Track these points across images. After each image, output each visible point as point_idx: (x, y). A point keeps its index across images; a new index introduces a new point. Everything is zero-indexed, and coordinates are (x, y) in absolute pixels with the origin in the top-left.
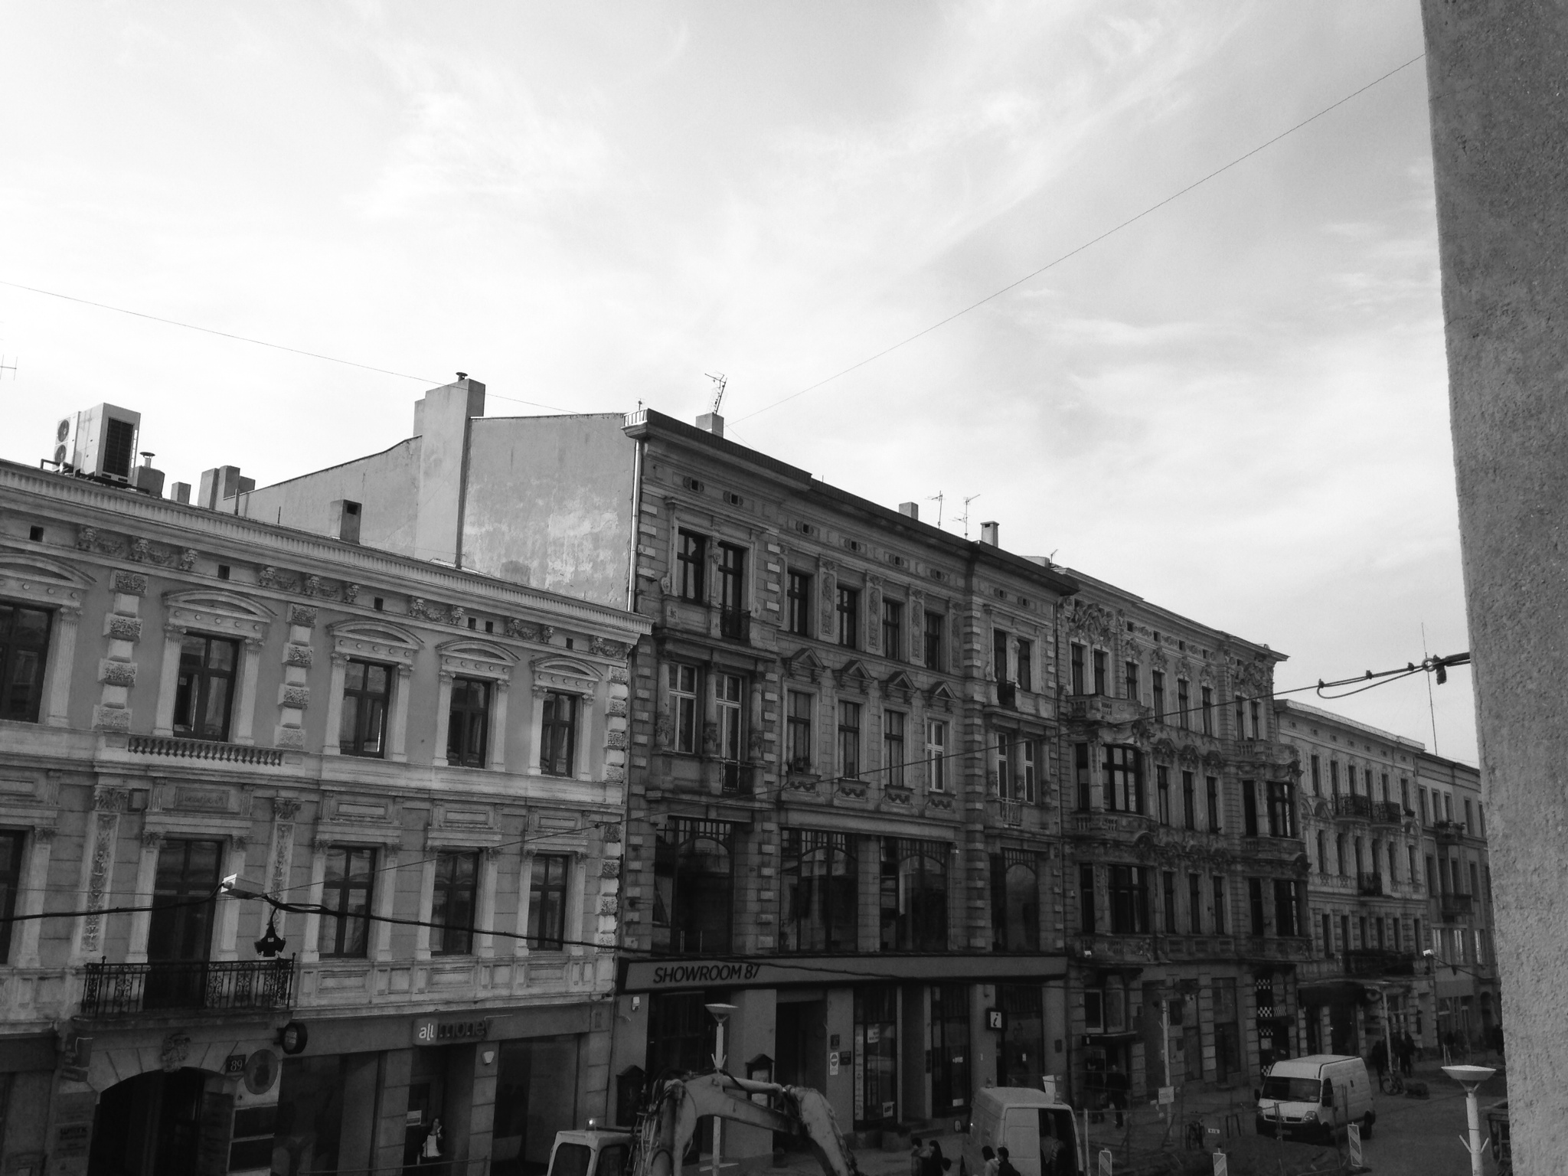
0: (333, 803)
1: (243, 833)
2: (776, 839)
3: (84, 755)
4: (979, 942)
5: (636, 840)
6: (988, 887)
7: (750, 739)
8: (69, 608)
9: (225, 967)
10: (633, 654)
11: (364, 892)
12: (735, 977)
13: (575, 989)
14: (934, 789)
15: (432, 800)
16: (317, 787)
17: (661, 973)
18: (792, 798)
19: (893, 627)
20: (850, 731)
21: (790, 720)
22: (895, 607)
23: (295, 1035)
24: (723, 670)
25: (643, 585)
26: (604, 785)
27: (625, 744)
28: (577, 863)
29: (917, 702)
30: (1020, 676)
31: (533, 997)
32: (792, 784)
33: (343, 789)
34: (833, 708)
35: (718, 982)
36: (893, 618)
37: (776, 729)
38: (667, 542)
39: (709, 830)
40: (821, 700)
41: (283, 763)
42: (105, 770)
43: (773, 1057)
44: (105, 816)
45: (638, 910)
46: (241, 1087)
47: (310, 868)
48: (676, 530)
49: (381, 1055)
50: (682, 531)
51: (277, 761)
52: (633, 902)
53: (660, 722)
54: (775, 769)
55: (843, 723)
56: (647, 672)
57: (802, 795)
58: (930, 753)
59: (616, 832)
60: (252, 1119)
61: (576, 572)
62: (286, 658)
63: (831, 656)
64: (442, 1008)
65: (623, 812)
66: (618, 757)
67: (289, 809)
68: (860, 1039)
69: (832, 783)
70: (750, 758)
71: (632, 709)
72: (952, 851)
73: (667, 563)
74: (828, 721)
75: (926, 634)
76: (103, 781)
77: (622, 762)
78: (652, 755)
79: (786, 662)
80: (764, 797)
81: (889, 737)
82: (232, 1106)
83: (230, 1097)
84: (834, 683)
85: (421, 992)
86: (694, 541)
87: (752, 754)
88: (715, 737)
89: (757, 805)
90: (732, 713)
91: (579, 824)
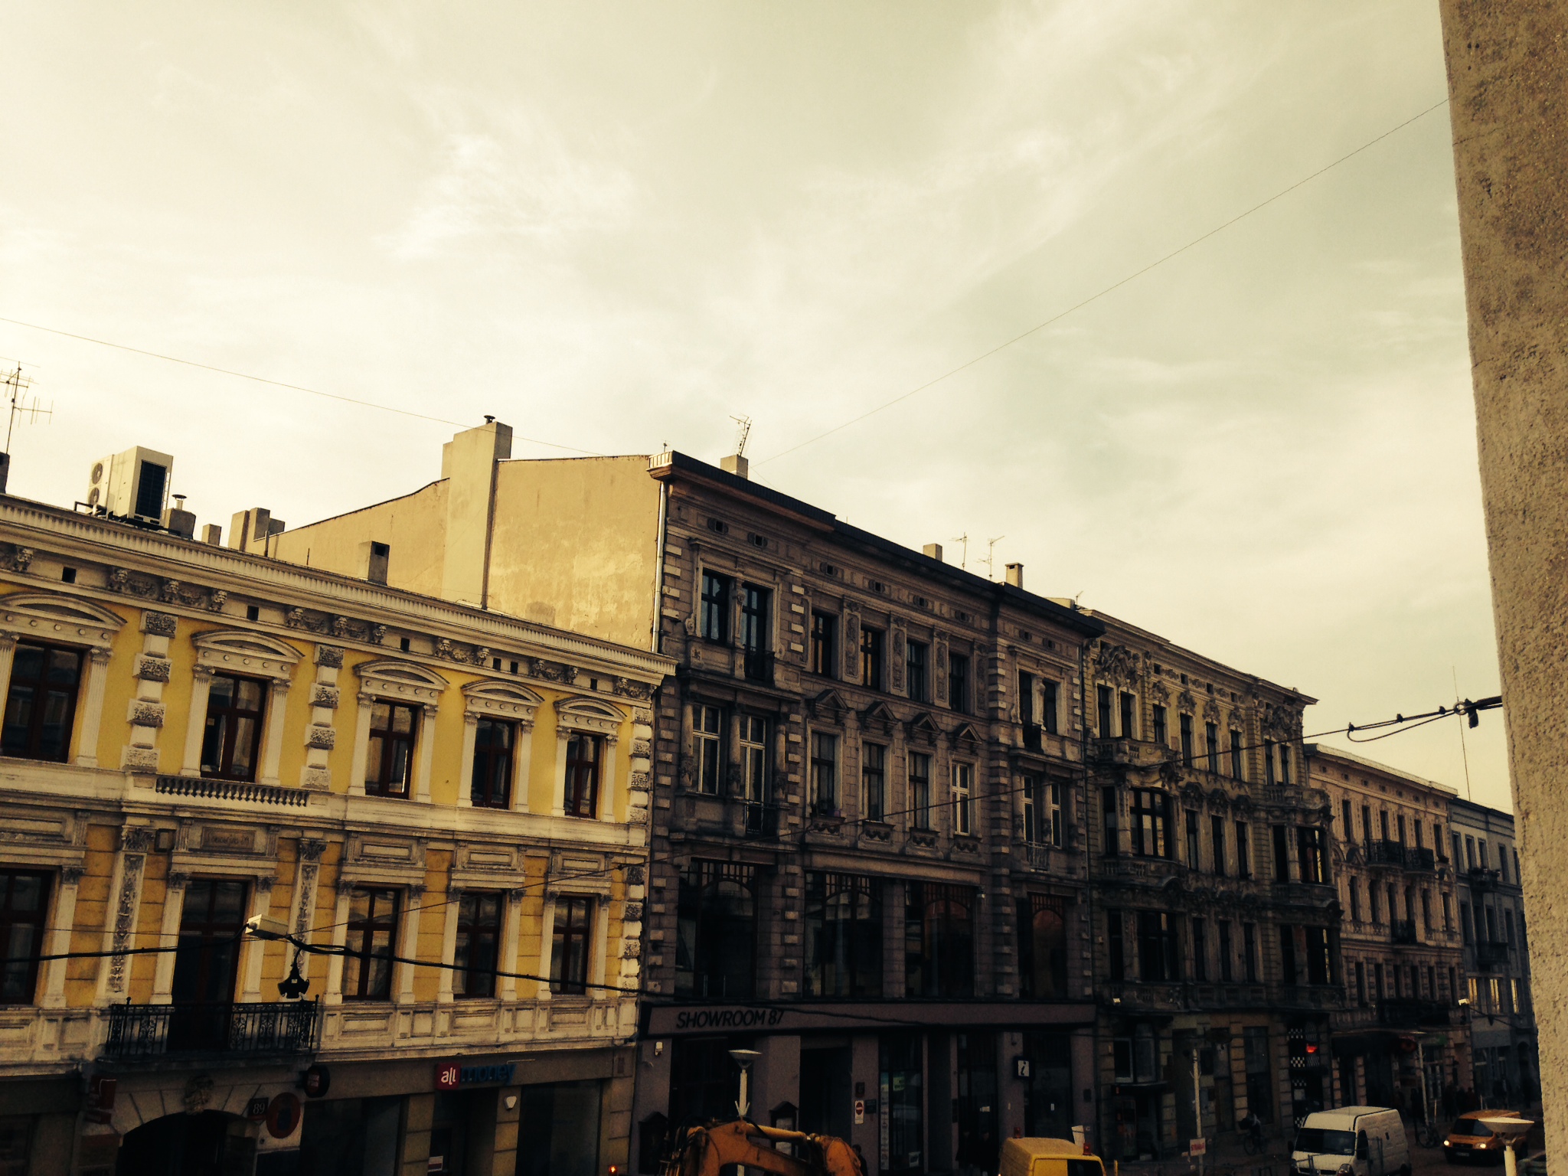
0: (358, 843)
1: (268, 873)
2: (800, 882)
3: (113, 795)
4: (1007, 989)
5: (659, 882)
6: (1015, 932)
7: (773, 780)
8: (100, 648)
9: (249, 1008)
10: (657, 695)
11: (386, 934)
12: (759, 1023)
13: (595, 1033)
14: (959, 832)
15: (456, 842)
16: (341, 827)
17: (684, 1017)
18: (818, 840)
19: (918, 669)
20: (874, 772)
21: (814, 762)
22: (919, 649)
23: (318, 1078)
24: (747, 711)
25: (667, 626)
26: (627, 827)
27: (648, 785)
28: (600, 905)
29: (942, 744)
30: (1045, 718)
31: (555, 1041)
32: (816, 827)
33: (368, 830)
34: (857, 750)
35: (741, 1028)
36: (917, 658)
37: (800, 771)
38: (692, 583)
39: (732, 872)
40: (845, 742)
41: (309, 803)
42: (131, 810)
43: (797, 1106)
44: (132, 856)
45: (661, 954)
46: (264, 1131)
47: (334, 908)
48: (701, 571)
49: (402, 1100)
50: (706, 572)
51: (302, 802)
52: (657, 946)
53: (684, 763)
54: (799, 811)
55: (867, 765)
56: (670, 713)
57: (827, 838)
58: (955, 795)
59: (640, 873)
60: (272, 1164)
61: (601, 613)
62: (313, 699)
63: (856, 697)
64: (464, 1052)
65: (646, 854)
66: (642, 798)
67: (315, 849)
68: (885, 1087)
69: (857, 825)
70: (774, 800)
71: (655, 750)
72: (979, 896)
73: (691, 604)
74: (852, 762)
75: (951, 675)
76: (130, 821)
77: (646, 803)
78: (676, 797)
79: (810, 703)
80: (787, 839)
81: (914, 779)
82: (254, 1149)
83: (252, 1141)
84: (858, 724)
85: (443, 1035)
86: (719, 583)
87: (776, 796)
88: (739, 779)
89: (781, 848)
90: (756, 755)
91: (602, 866)
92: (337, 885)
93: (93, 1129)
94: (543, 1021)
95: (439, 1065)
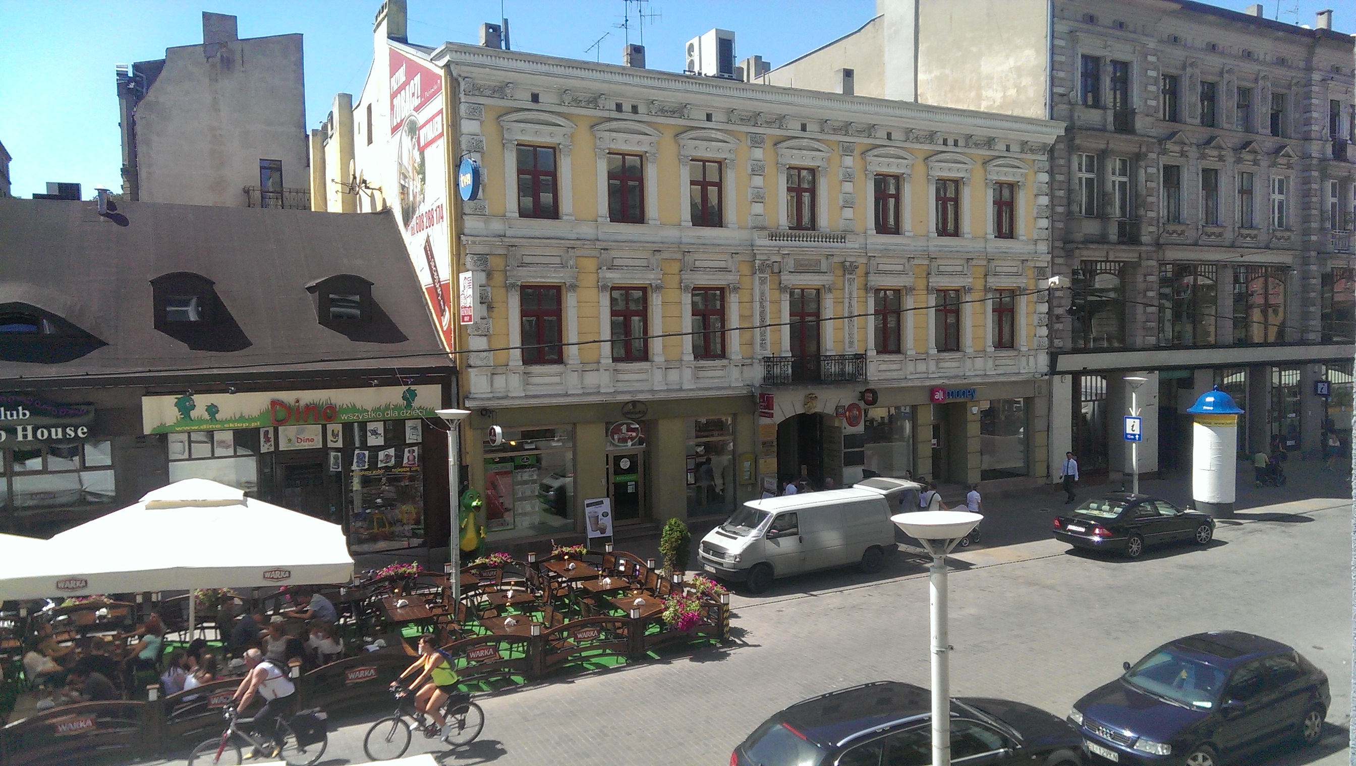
1: (829, 283)
2: (1156, 271)
3: (748, 242)
4: (1312, 336)
6: (1319, 296)
7: (1136, 202)
8: (730, 159)
9: (830, 358)
10: (1052, 151)
13: (1023, 371)
14: (1277, 227)
15: (930, 258)
16: (866, 254)
18: (1168, 241)
19: (1245, 107)
20: (1211, 188)
21: (1165, 186)
22: (1246, 93)
24: (1116, 154)
25: (1057, 100)
26: (1035, 242)
27: (1048, 214)
28: (1020, 294)
29: (1264, 163)
31: (998, 376)
32: (1168, 232)
33: (880, 254)
34: (1197, 174)
37: (1155, 194)
38: (1073, 65)
39: (1108, 268)
40: (1188, 170)
41: (846, 241)
42: (759, 252)
44: (762, 278)
45: (1061, 322)
47: (866, 302)
48: (1079, 56)
49: (914, 408)
50: (1083, 56)
51: (843, 240)
52: (1058, 318)
53: (1073, 195)
54: (1155, 223)
56: (1062, 162)
57: (1176, 239)
58: (1274, 201)
59: (1045, 272)
60: (851, 440)
61: (1004, 97)
62: (841, 177)
63: (1197, 135)
64: (946, 382)
65: (1048, 259)
66: (1044, 223)
67: (852, 268)
69: (1197, 229)
70: (1136, 216)
71: (1052, 189)
72: (1291, 272)
73: (1073, 81)
75: (1272, 110)
76: (758, 257)
77: (1047, 226)
78: (1068, 220)
79: (1162, 143)
80: (1148, 242)
81: (1242, 192)
82: (841, 433)
83: (839, 428)
84: (1198, 155)
85: (933, 373)
86: (1093, 63)
87: (1138, 213)
88: (1112, 204)
89: (1144, 248)
90: (1123, 185)
91: (1021, 269)
92: (866, 289)
93: (765, 421)
94: (990, 364)
95: (933, 390)
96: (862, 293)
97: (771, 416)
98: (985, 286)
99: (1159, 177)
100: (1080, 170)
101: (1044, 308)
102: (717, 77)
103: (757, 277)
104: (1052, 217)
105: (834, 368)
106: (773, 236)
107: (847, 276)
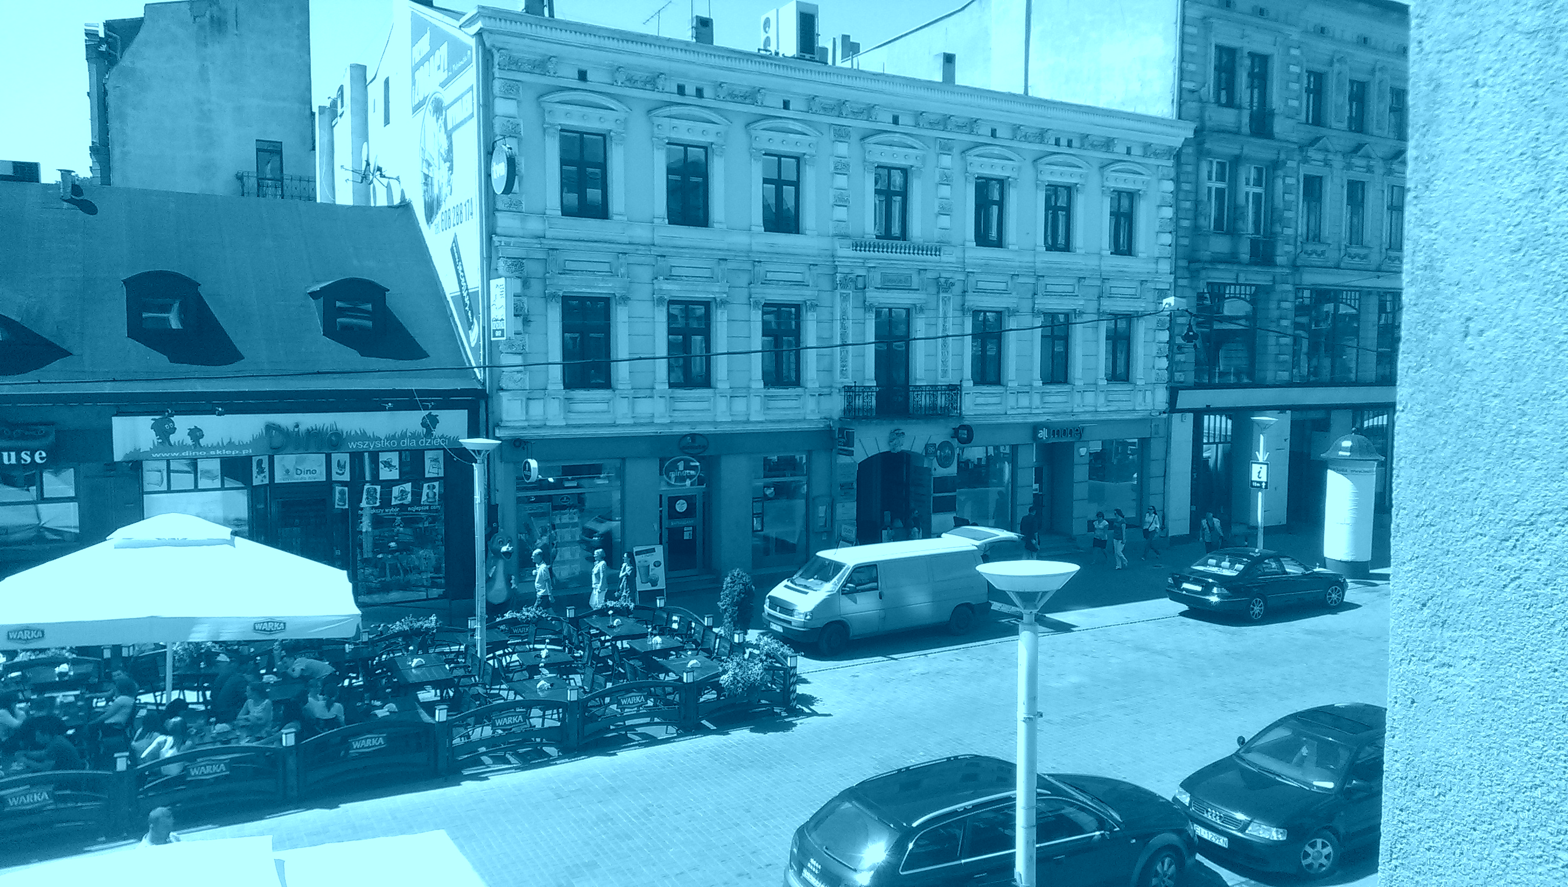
1: (920, 303)
2: (1291, 297)
3: (828, 254)
7: (1272, 217)
8: (809, 155)
9: (920, 388)
10: (1178, 155)
13: (1139, 408)
16: (964, 270)
18: (1305, 263)
19: (1397, 111)
20: (1355, 206)
21: (1304, 200)
22: (1399, 92)
24: (1251, 161)
25: (1186, 97)
26: (1156, 260)
27: (1172, 228)
28: (1137, 320)
31: (1111, 412)
32: (1306, 252)
33: (979, 270)
34: (1342, 187)
35: (1245, 405)
37: (1294, 208)
38: (1205, 57)
39: (1238, 292)
40: (1332, 181)
41: (942, 253)
42: (841, 264)
44: (844, 294)
45: (1182, 354)
46: (935, 464)
47: (963, 324)
48: (1213, 47)
49: (1014, 447)
50: (1217, 47)
51: (938, 253)
52: (1181, 348)
53: (1200, 208)
54: (1292, 241)
56: (1189, 168)
57: (1314, 260)
60: (942, 483)
61: (1127, 91)
62: (937, 180)
63: (1342, 142)
64: (1052, 419)
65: (1171, 280)
66: (1167, 238)
67: (948, 286)
69: (1340, 249)
70: (1272, 233)
71: (1177, 200)
73: (1205, 76)
74: (1337, 197)
76: (840, 270)
77: (1170, 242)
78: (1194, 235)
79: (1303, 149)
80: (1284, 263)
82: (931, 475)
83: (929, 469)
84: (1344, 165)
85: (1037, 408)
86: (1227, 55)
87: (1274, 230)
88: (1243, 216)
89: (1278, 270)
90: (1257, 197)
91: (1139, 291)
92: (963, 309)
93: (843, 459)
94: (1102, 399)
95: (1036, 428)
96: (959, 314)
97: (851, 454)
98: (1099, 309)
99: (1298, 188)
100: (1210, 178)
101: (1165, 336)
102: (797, 58)
103: (838, 292)
104: (1176, 231)
105: (924, 400)
106: (857, 246)
107: (942, 295)
